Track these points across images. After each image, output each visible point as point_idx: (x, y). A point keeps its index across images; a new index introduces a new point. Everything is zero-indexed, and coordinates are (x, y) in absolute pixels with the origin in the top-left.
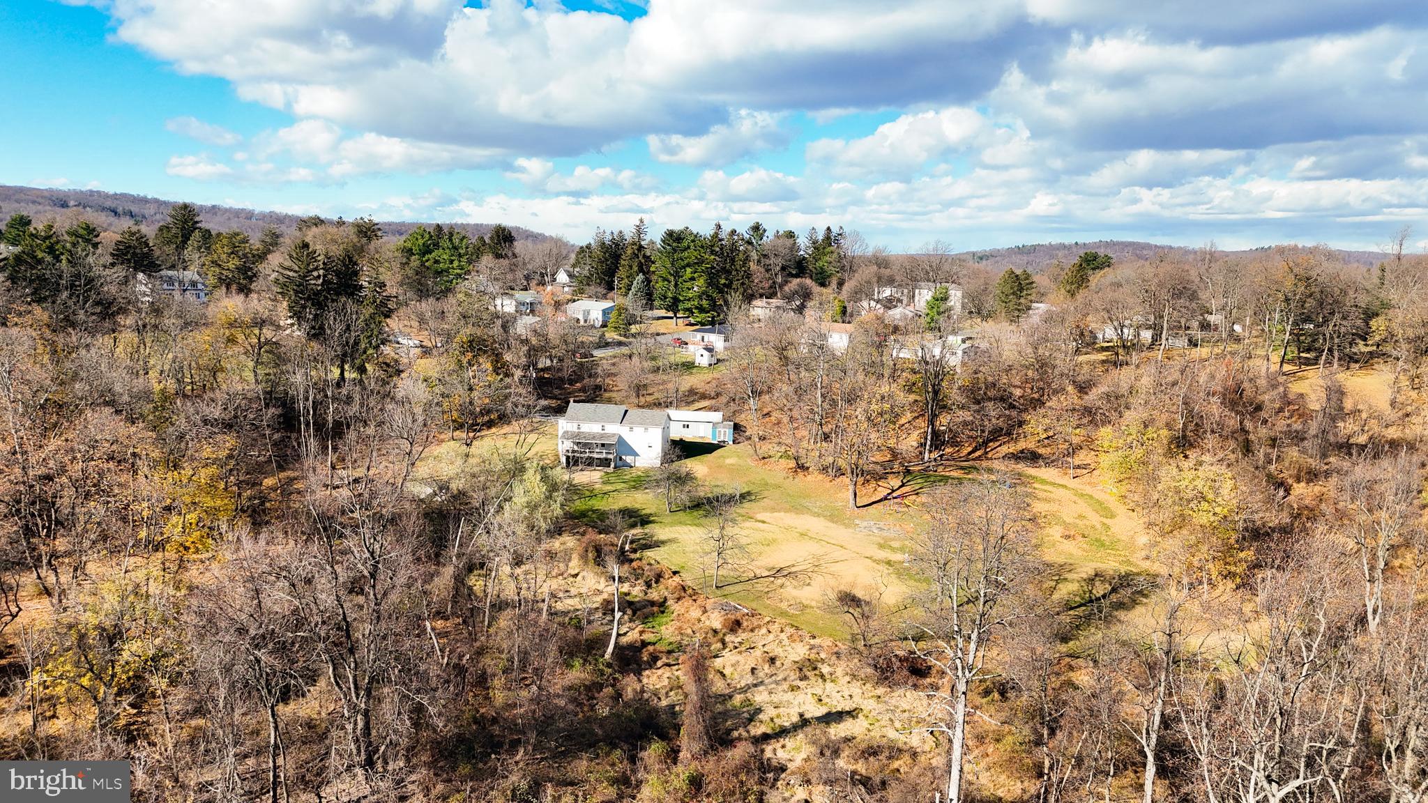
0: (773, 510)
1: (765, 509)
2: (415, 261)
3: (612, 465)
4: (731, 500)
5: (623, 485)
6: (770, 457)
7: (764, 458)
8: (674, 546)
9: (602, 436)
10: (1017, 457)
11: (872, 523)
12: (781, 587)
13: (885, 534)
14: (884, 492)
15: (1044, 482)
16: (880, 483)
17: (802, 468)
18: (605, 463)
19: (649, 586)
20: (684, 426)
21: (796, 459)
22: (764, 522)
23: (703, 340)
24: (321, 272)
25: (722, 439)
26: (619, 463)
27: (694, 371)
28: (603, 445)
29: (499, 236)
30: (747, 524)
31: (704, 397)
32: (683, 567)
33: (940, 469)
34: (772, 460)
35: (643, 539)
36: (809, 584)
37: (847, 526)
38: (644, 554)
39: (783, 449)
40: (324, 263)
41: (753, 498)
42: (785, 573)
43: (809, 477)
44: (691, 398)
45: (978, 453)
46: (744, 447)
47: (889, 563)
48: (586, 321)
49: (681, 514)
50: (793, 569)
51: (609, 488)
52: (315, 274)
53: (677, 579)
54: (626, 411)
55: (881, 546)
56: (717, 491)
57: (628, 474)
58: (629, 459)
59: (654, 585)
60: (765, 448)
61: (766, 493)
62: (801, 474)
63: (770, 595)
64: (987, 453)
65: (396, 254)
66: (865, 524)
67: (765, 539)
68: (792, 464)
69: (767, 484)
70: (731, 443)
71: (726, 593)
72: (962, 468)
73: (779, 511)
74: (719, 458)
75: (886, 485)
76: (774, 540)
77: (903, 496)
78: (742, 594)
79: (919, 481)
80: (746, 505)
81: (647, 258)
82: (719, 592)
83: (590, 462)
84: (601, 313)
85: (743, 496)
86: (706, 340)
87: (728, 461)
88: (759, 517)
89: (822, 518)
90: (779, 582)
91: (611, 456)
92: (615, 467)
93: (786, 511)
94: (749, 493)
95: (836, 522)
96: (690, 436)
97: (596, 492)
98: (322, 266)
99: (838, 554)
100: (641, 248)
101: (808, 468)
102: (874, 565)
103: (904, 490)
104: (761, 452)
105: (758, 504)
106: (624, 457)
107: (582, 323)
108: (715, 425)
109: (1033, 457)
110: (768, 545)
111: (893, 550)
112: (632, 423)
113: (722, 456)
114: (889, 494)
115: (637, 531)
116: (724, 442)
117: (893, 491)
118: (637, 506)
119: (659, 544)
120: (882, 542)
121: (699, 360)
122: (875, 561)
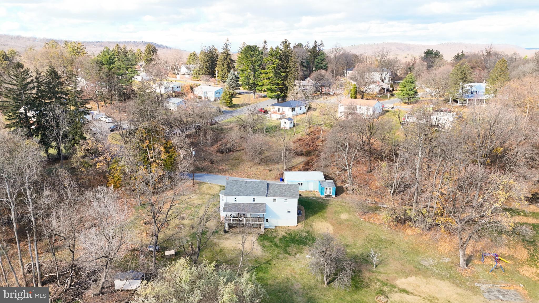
0: (404, 273)
1: (398, 273)
2: (105, 69)
9: (253, 207)
11: (490, 285)
13: (512, 301)
20: (299, 184)
22: (407, 292)
23: (279, 111)
24: (36, 84)
25: (328, 194)
26: (266, 224)
29: (149, 49)
40: (36, 78)
52: (31, 85)
54: (268, 185)
57: (277, 236)
58: (273, 221)
65: (93, 65)
70: (334, 196)
80: (381, 269)
81: (232, 60)
84: (214, 93)
86: (281, 110)
87: (343, 217)
88: (399, 284)
96: (303, 190)
98: (35, 80)
100: (228, 55)
105: (388, 266)
106: (269, 220)
107: (204, 99)
108: (320, 183)
112: (275, 195)
113: (336, 212)
116: (330, 196)
121: (283, 125)
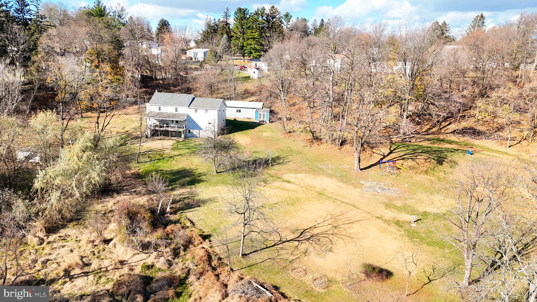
0: (296, 171)
1: (290, 171)
3: (183, 136)
4: (267, 163)
5: (187, 151)
6: (294, 131)
7: (290, 132)
8: (212, 206)
9: (174, 115)
10: (464, 132)
11: (375, 183)
12: (305, 253)
13: (388, 193)
14: (378, 158)
15: (489, 150)
16: (374, 150)
17: (317, 139)
18: (178, 134)
19: (176, 253)
20: (237, 111)
21: (313, 133)
22: (289, 182)
23: (256, 65)
25: (262, 119)
26: (188, 135)
27: (249, 81)
28: (177, 122)
29: (163, 24)
30: (277, 184)
31: (253, 94)
32: (215, 230)
33: (413, 140)
34: (295, 134)
35: (188, 198)
36: (331, 250)
37: (355, 186)
38: (184, 215)
39: (302, 126)
41: (281, 161)
42: (308, 235)
43: (322, 146)
44: (246, 95)
45: (434, 130)
46: (277, 125)
47: (398, 223)
48: (195, 59)
49: (225, 174)
50: (316, 231)
51: (176, 153)
53: (206, 244)
54: (194, 99)
55: (388, 206)
56: (256, 156)
57: (192, 143)
58: (195, 132)
59: (182, 253)
60: (290, 126)
61: (290, 158)
62: (316, 144)
63: (295, 265)
64: (441, 129)
66: (368, 184)
67: (290, 198)
68: (310, 136)
69: (291, 151)
70: (268, 122)
71: (251, 262)
72: (429, 140)
73: (301, 172)
74: (259, 132)
75: (378, 152)
76: (298, 200)
77: (393, 161)
78: (267, 264)
79: (403, 149)
80: (276, 167)
82: (245, 262)
83: (166, 134)
84: (203, 54)
85: (274, 160)
86: (258, 65)
87: (265, 134)
88: (286, 177)
89: (334, 179)
90: (303, 246)
91: (181, 130)
92: (185, 138)
93: (307, 172)
94: (278, 158)
95: (346, 183)
96: (241, 117)
97: (164, 156)
99: (352, 214)
101: (321, 140)
102: (385, 225)
103: (392, 156)
104: (288, 128)
105: (285, 166)
106: (191, 131)
107: (193, 60)
108: (257, 110)
109: (475, 133)
110: (293, 204)
111: (399, 209)
112: (197, 106)
113: (261, 131)
114: (382, 159)
115: (180, 192)
116: (263, 121)
117: (385, 157)
118: (193, 167)
119: (198, 204)
120: (387, 201)
121: (252, 75)
122: (385, 221)
